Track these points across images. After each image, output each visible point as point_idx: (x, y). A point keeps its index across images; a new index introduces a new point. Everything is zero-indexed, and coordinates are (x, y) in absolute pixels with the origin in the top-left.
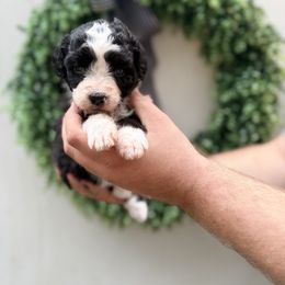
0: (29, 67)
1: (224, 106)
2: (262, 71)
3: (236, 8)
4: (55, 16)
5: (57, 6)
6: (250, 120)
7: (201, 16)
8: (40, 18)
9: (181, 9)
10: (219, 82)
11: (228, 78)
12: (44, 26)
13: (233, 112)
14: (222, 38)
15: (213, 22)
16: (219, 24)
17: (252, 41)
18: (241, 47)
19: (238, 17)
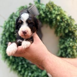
0: (4, 38)
1: (61, 49)
2: (73, 39)
3: (65, 19)
4: (11, 23)
5: (11, 20)
6: (69, 54)
7: (54, 22)
8: (7, 24)
9: (48, 20)
10: (60, 42)
11: (63, 41)
12: (8, 26)
13: (64, 51)
14: (61, 29)
15: (58, 24)
16: (60, 24)
17: (70, 30)
18: (67, 31)
19: (66, 22)
